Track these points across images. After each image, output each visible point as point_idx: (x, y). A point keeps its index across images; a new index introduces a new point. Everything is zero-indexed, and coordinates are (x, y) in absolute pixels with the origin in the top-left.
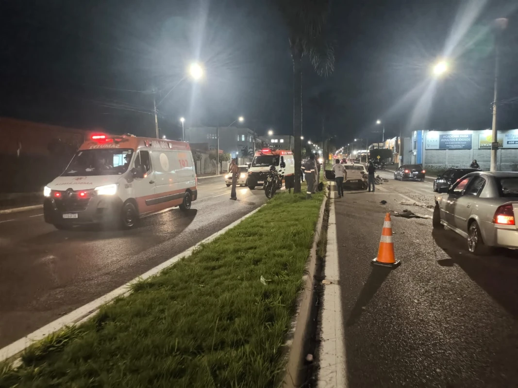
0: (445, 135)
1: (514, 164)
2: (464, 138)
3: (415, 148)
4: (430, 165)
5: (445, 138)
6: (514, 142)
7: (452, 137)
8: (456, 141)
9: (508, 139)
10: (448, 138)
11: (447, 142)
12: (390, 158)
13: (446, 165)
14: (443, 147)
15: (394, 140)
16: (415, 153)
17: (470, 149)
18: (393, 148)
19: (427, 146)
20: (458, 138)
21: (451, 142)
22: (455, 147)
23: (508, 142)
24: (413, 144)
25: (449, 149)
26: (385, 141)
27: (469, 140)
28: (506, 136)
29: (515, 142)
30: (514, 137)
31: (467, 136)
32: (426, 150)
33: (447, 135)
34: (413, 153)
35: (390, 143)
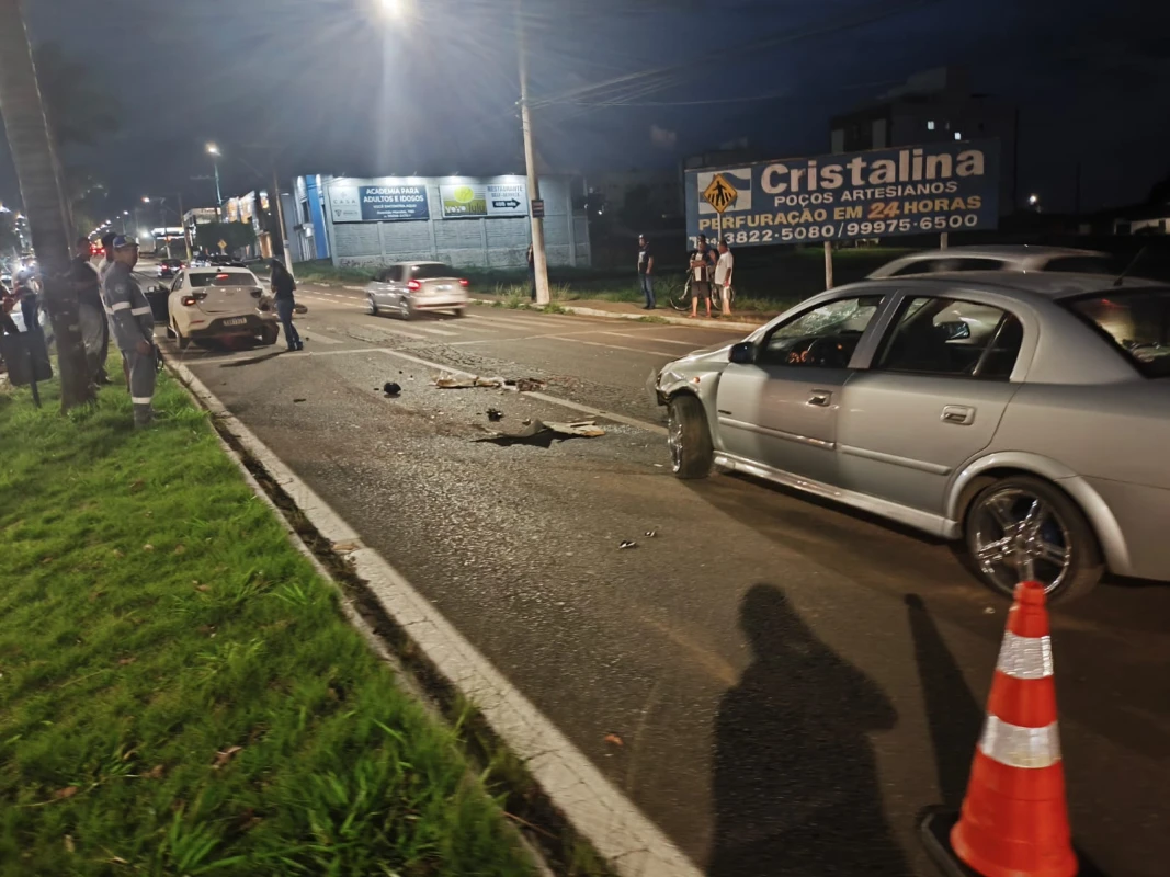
0: (370, 188)
1: (508, 249)
2: (411, 195)
3: (307, 220)
4: (350, 258)
5: (372, 195)
6: (503, 204)
7: (384, 191)
8: (394, 203)
9: (494, 195)
10: (378, 195)
11: (378, 204)
12: (248, 248)
13: (383, 259)
14: (369, 214)
15: (249, 198)
16: (309, 232)
17: (426, 220)
18: (250, 219)
19: (334, 213)
20: (399, 195)
21: (384, 203)
22: (395, 214)
23: (494, 203)
24: (300, 208)
25: (385, 222)
26: (225, 201)
27: (421, 199)
28: (489, 189)
29: (506, 202)
30: (502, 193)
31: (417, 191)
32: (335, 223)
33: (375, 187)
34: (304, 231)
35: (242, 207)
